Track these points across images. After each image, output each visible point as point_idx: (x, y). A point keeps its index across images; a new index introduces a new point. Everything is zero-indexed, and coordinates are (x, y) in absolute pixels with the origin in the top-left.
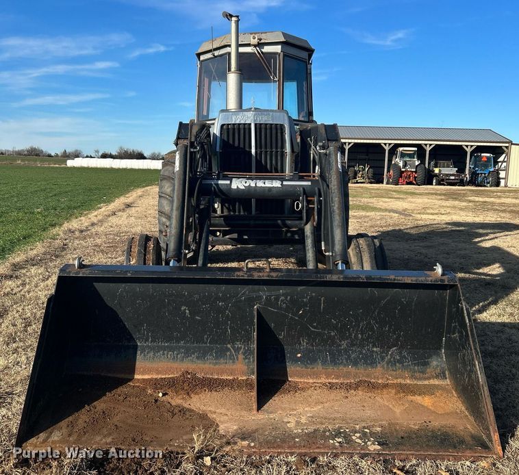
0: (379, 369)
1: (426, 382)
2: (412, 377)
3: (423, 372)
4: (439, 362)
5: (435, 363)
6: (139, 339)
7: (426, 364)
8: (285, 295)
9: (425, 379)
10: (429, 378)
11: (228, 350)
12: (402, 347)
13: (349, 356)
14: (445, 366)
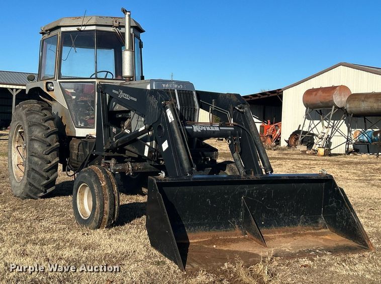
0: (299, 226)
1: (320, 231)
2: (314, 229)
3: (318, 226)
4: (322, 221)
5: (320, 222)
6: (184, 220)
7: (317, 222)
8: (256, 189)
9: (319, 229)
10: (320, 229)
11: (229, 223)
12: (305, 215)
13: (285, 221)
14: (325, 222)
